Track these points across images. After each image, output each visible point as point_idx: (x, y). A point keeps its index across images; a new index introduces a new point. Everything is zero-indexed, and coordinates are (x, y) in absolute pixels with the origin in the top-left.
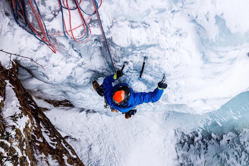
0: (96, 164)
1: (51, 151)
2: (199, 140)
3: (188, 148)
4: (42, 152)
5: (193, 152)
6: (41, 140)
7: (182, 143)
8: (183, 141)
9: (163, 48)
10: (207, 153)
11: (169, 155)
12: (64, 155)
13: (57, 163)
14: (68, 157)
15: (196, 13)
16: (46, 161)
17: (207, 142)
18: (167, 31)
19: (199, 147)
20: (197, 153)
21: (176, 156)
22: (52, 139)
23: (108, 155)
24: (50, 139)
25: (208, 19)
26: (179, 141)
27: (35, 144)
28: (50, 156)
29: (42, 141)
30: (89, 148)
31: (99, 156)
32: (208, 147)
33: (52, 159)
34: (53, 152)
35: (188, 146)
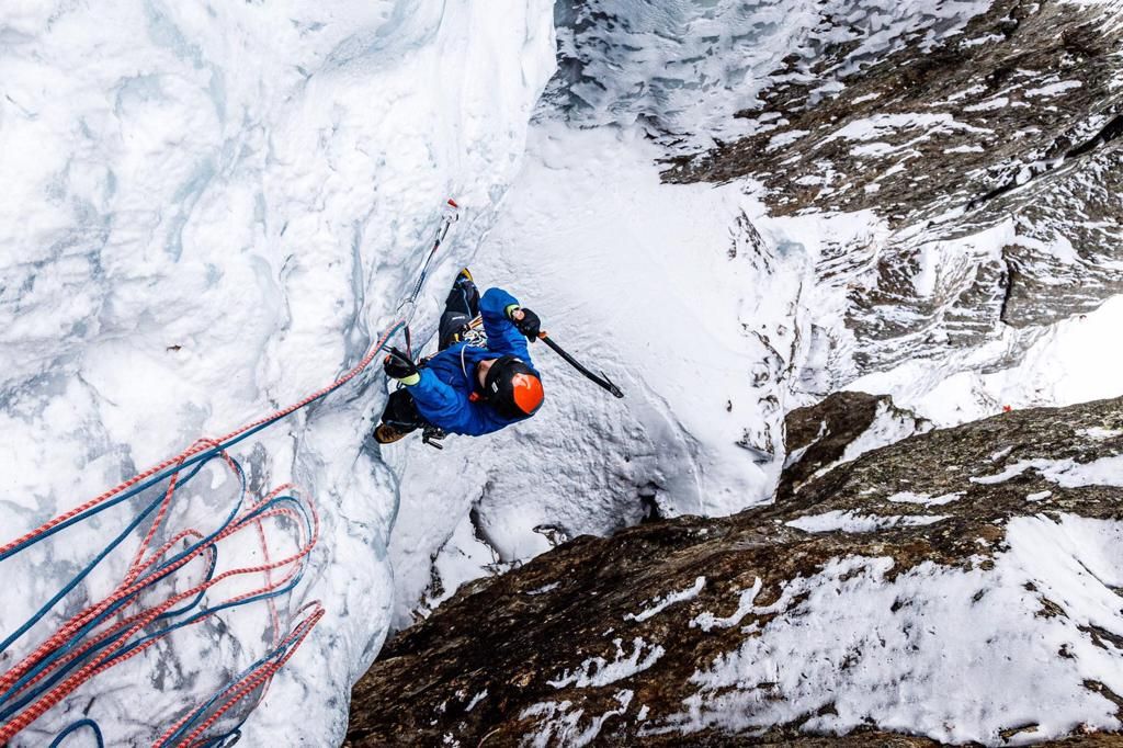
0: (586, 423)
1: (674, 667)
2: (575, 40)
3: (592, 84)
4: (679, 702)
5: (613, 72)
6: (626, 697)
7: (568, 103)
8: (564, 100)
9: (370, 206)
10: (627, 21)
11: (599, 157)
12: (692, 624)
13: (728, 655)
14: (703, 610)
15: (288, 72)
16: (716, 696)
17: (589, 11)
18: (319, 189)
19: (599, 46)
20: (620, 55)
21: (607, 130)
22: (620, 653)
23: (561, 379)
24: (620, 659)
25: (316, 26)
26: (560, 112)
27: (643, 722)
28: (696, 677)
29: (630, 694)
30: (525, 440)
31: (560, 411)
32: (609, 13)
33: (715, 671)
34: (680, 663)
35: (585, 82)
